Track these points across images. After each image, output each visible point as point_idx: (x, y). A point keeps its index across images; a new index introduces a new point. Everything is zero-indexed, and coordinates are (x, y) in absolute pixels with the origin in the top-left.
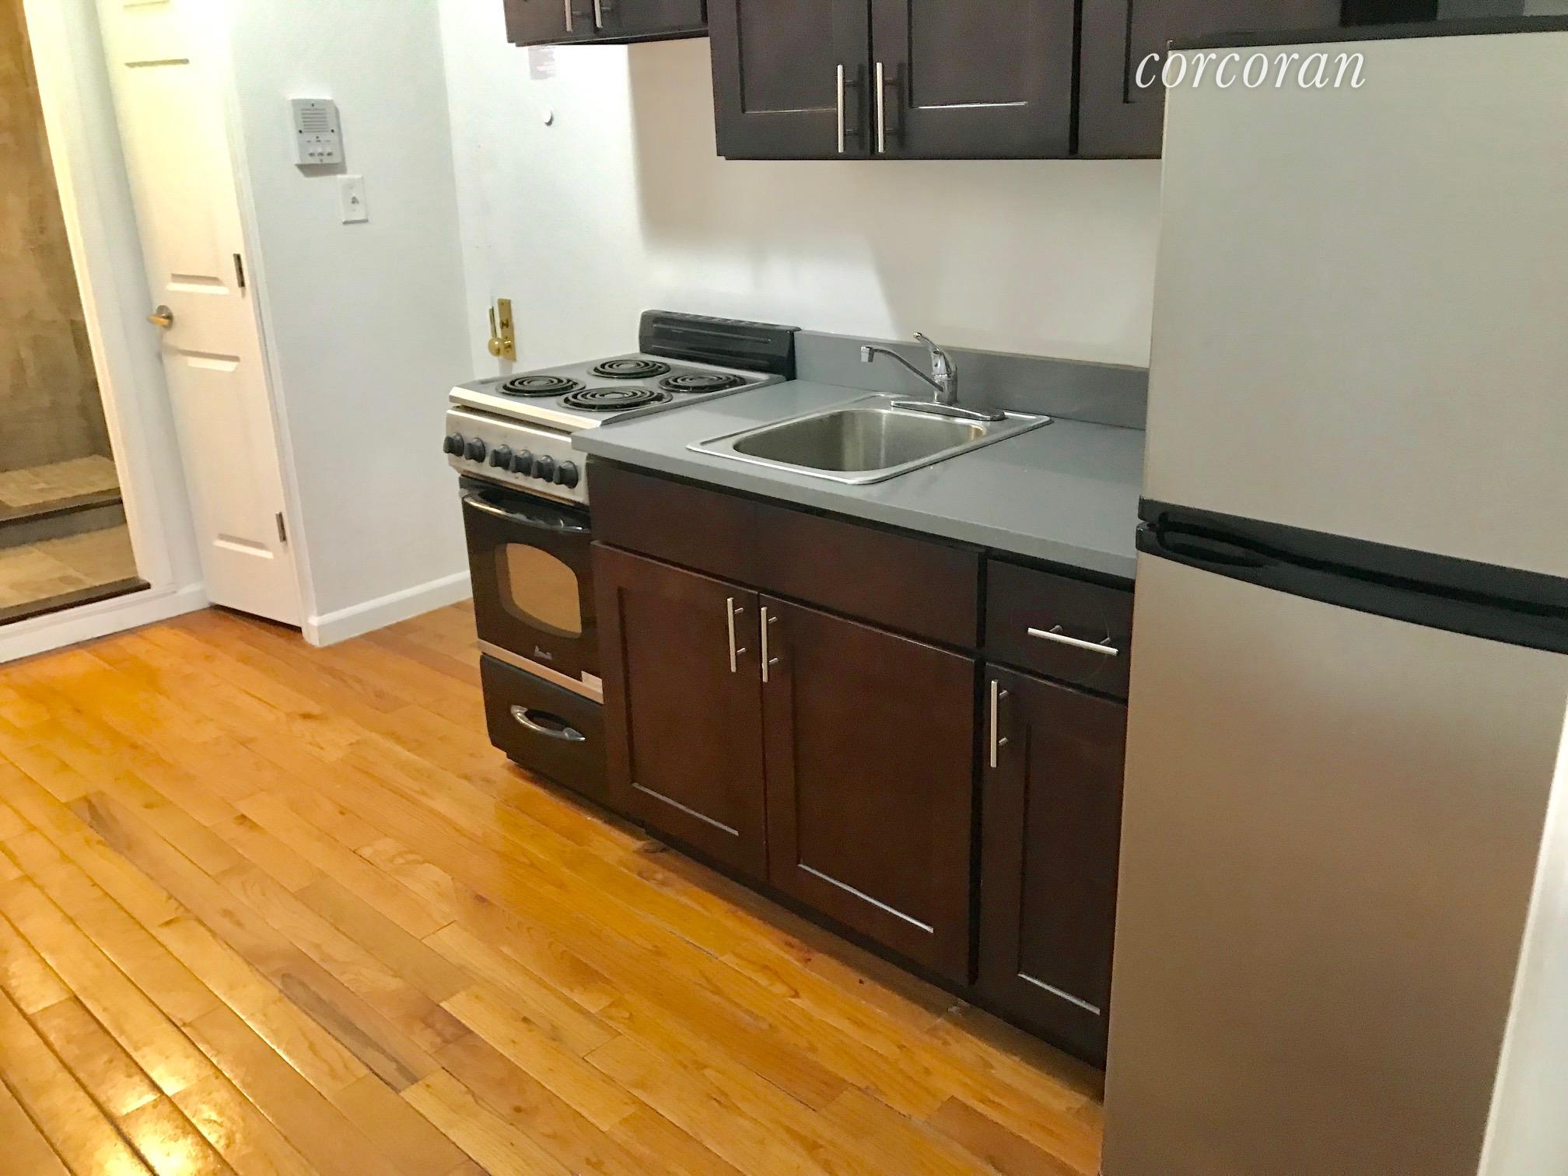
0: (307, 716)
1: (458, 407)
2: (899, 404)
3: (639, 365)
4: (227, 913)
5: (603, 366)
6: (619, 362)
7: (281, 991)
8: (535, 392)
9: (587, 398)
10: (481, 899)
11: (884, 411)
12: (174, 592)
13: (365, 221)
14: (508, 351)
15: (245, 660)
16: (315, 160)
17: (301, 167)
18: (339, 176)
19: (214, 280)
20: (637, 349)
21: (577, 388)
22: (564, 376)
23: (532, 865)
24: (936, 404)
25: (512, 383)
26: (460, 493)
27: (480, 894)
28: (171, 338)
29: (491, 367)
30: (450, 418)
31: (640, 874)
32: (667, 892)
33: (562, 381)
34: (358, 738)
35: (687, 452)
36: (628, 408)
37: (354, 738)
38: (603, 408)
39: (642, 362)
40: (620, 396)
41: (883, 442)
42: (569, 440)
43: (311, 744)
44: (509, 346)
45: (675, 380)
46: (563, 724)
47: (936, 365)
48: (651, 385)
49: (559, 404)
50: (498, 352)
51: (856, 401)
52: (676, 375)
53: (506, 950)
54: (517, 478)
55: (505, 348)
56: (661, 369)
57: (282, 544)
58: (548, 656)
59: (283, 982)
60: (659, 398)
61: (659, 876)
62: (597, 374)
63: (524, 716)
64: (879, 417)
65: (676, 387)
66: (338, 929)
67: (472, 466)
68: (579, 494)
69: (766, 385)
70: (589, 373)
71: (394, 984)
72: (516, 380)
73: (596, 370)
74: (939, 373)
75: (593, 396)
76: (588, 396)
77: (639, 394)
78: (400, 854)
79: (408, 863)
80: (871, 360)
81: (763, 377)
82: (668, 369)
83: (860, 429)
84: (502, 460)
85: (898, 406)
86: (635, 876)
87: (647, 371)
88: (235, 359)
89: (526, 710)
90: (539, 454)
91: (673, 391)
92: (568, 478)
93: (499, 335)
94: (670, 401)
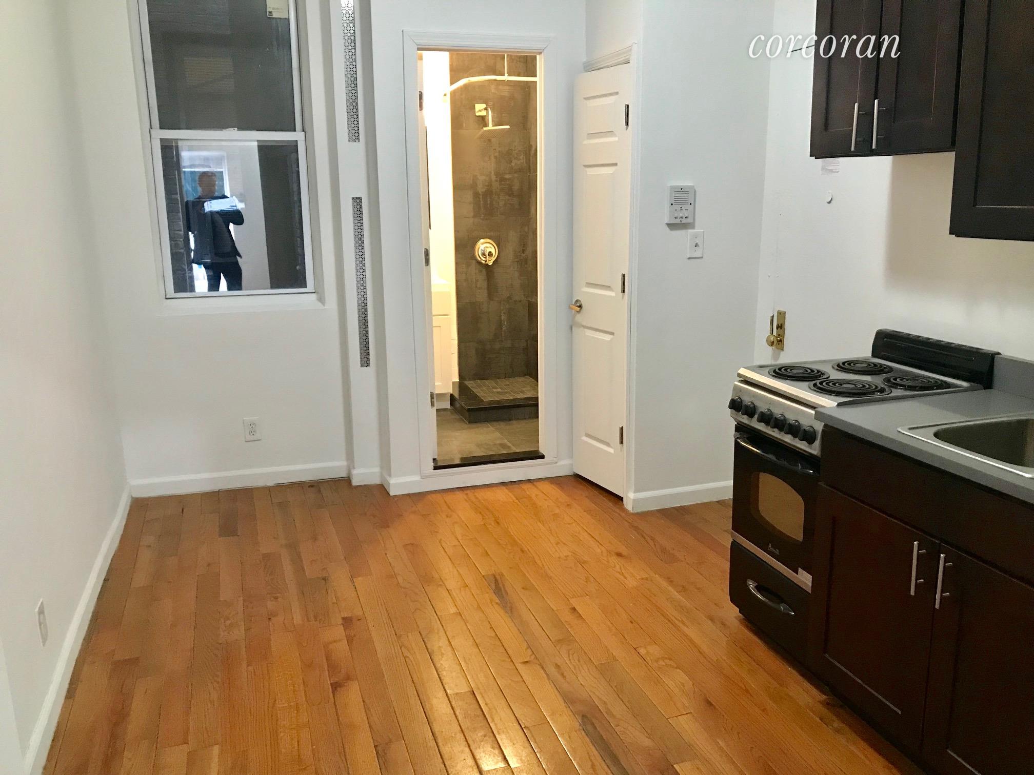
0: (619, 555)
1: (742, 380)
3: (869, 365)
4: (557, 667)
5: (844, 363)
6: (855, 362)
7: (580, 725)
8: (794, 377)
9: (829, 386)
10: (709, 703)
12: (556, 463)
13: (702, 257)
14: (779, 344)
15: (588, 511)
16: (678, 221)
17: (668, 225)
18: (690, 231)
19: (608, 288)
20: (869, 353)
21: (823, 378)
22: (815, 367)
23: (747, 691)
25: (780, 369)
26: (734, 435)
27: (709, 699)
28: (579, 318)
29: (765, 355)
30: (736, 387)
31: (821, 718)
32: (841, 738)
33: (814, 371)
34: (647, 576)
35: (898, 433)
36: (858, 396)
37: (645, 576)
38: (839, 394)
39: (872, 363)
40: (853, 386)
42: (813, 412)
43: (619, 573)
44: (781, 341)
45: (895, 379)
46: (782, 601)
48: (877, 381)
49: (810, 388)
50: (772, 344)
52: (897, 375)
53: (721, 743)
54: (774, 432)
55: (778, 342)
56: (886, 370)
57: (620, 446)
58: (777, 554)
59: (582, 719)
60: (882, 391)
61: (836, 725)
62: (839, 369)
63: (754, 588)
65: (894, 384)
66: (618, 696)
67: (745, 420)
68: (815, 449)
69: (966, 390)
70: (833, 368)
71: (648, 743)
72: (783, 367)
73: (838, 365)
75: (834, 384)
76: (831, 384)
77: (867, 386)
78: (663, 659)
79: (667, 665)
81: (965, 384)
82: (891, 369)
84: (767, 418)
86: (817, 719)
87: (874, 370)
88: (612, 334)
89: (756, 584)
90: (791, 417)
91: (893, 387)
92: (809, 437)
93: (775, 333)
94: (889, 394)
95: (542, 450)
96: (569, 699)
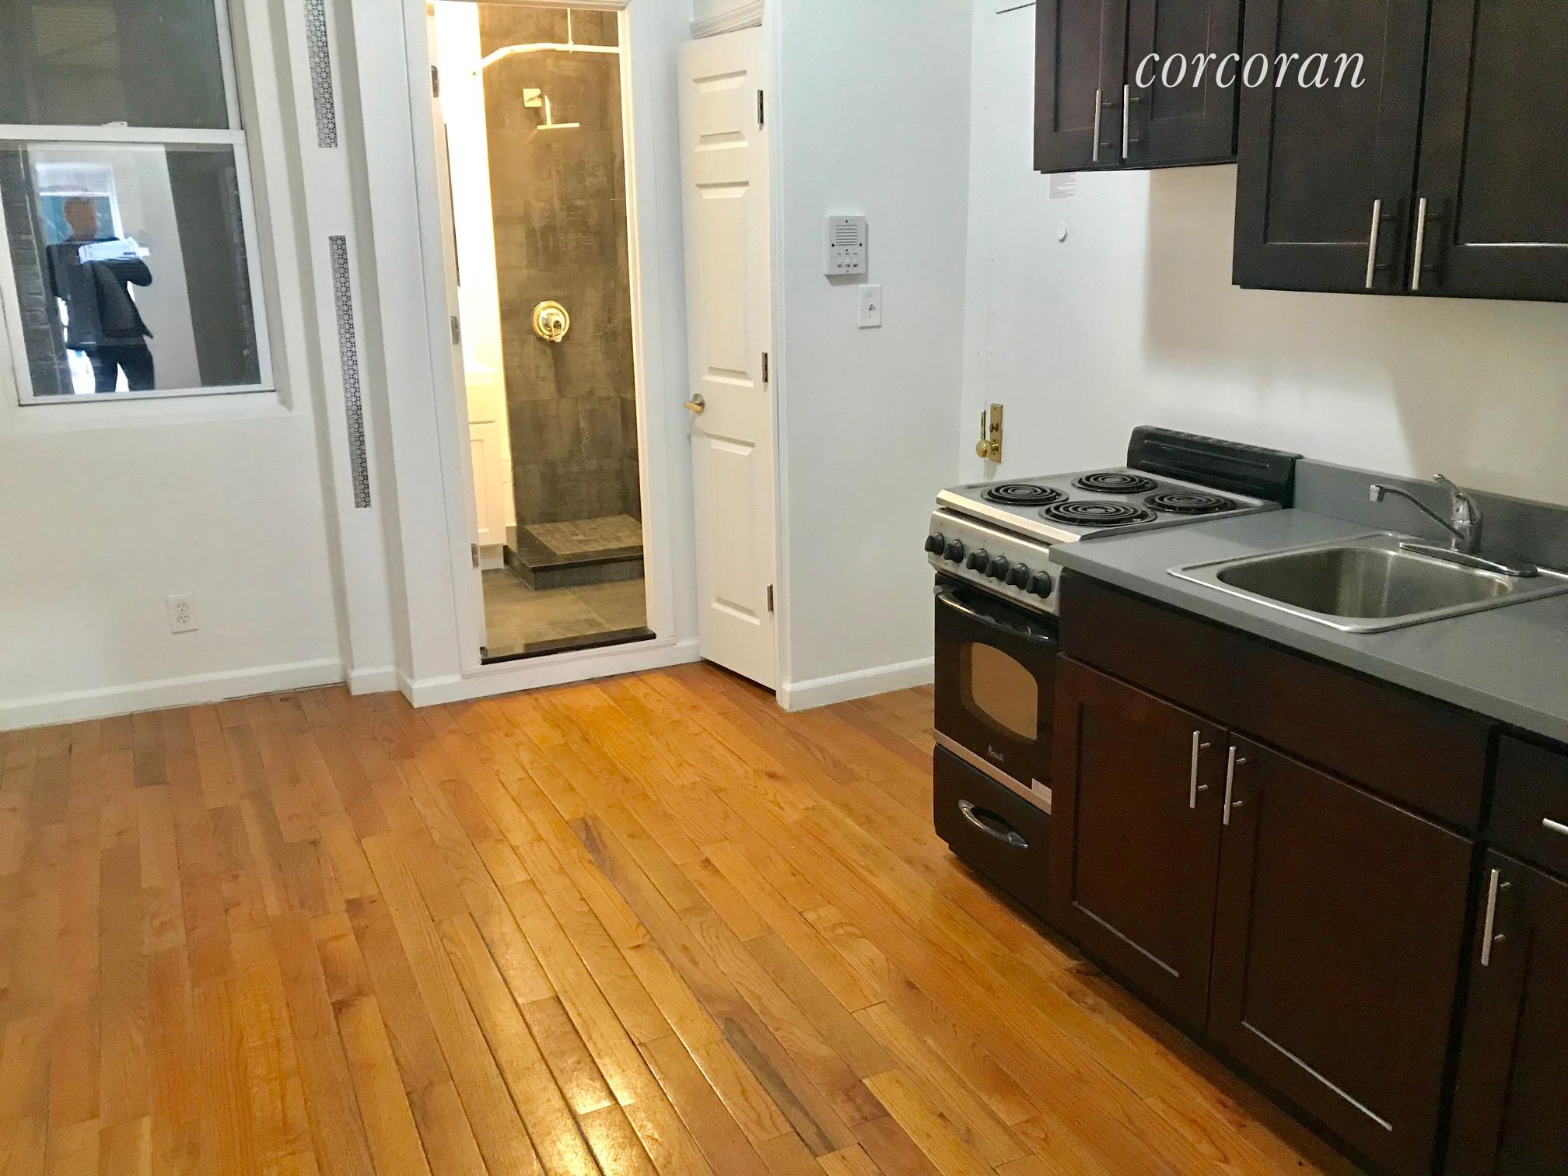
0: (772, 776)
1: (943, 509)
2: (1409, 547)
3: (1124, 480)
4: (685, 949)
5: (1088, 478)
6: (1104, 476)
7: (723, 1033)
8: (1018, 500)
9: (1069, 512)
10: (911, 985)
11: (1392, 553)
12: (675, 644)
13: (879, 327)
14: (994, 453)
15: (725, 714)
16: (843, 271)
17: (829, 277)
18: (861, 286)
19: (742, 374)
20: (1125, 464)
21: (1059, 500)
22: (1048, 485)
23: (964, 962)
24: (1454, 551)
25: (997, 490)
26: (935, 590)
27: (911, 979)
28: (699, 422)
29: (976, 471)
30: (934, 518)
31: (1070, 994)
32: (1097, 1019)
33: (1046, 492)
34: (814, 804)
35: (1167, 577)
36: (1111, 524)
37: (810, 804)
38: (1083, 523)
39: (1128, 476)
40: (1103, 511)
41: (1387, 584)
42: (1046, 551)
43: (772, 802)
44: (997, 449)
45: (1162, 499)
46: (1008, 827)
47: (1458, 510)
48: (1135, 502)
49: (1041, 516)
50: (984, 454)
51: (1359, 539)
52: (1163, 492)
53: (930, 1042)
54: (991, 582)
55: (993, 451)
56: (1149, 486)
57: (768, 614)
58: (1000, 758)
59: (725, 1024)
60: (1143, 516)
61: (1090, 1001)
62: (1082, 486)
63: (970, 813)
64: (1384, 558)
65: (1160, 505)
66: (778, 985)
67: (949, 566)
68: (1050, 605)
69: (1260, 510)
70: (1073, 485)
71: (824, 1051)
72: (1002, 487)
73: (1080, 481)
74: (1461, 518)
75: (1075, 509)
76: (1070, 509)
77: (1123, 510)
78: (841, 925)
79: (847, 934)
80: (1380, 498)
81: (1257, 502)
82: (1155, 485)
83: (1362, 567)
84: (979, 563)
85: (1408, 549)
86: (1066, 995)
87: (1131, 487)
88: (752, 445)
89: (973, 806)
90: (1015, 561)
91: (1158, 510)
92: (1041, 587)
93: (988, 438)
94: (1154, 520)
95: (652, 627)
96: (704, 996)
